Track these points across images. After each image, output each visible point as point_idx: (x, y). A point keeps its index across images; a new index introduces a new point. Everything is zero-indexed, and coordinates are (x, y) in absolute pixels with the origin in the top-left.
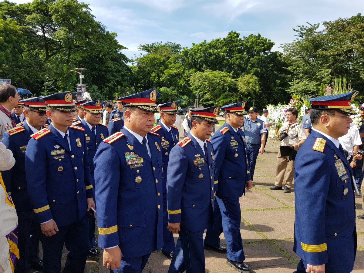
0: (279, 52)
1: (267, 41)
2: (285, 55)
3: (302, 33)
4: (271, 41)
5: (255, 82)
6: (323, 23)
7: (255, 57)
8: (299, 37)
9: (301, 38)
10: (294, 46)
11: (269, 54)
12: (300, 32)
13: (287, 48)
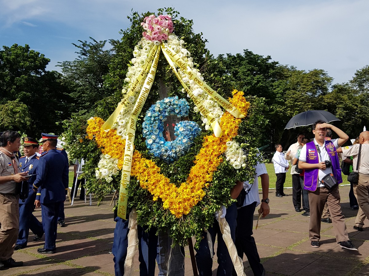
0: (57, 72)
1: (40, 56)
2: (66, 76)
3: (85, 50)
4: (45, 57)
5: (24, 111)
6: (109, 41)
7: (22, 76)
8: (82, 55)
9: (85, 57)
10: (75, 66)
11: (43, 74)
12: (83, 48)
13: (67, 67)
